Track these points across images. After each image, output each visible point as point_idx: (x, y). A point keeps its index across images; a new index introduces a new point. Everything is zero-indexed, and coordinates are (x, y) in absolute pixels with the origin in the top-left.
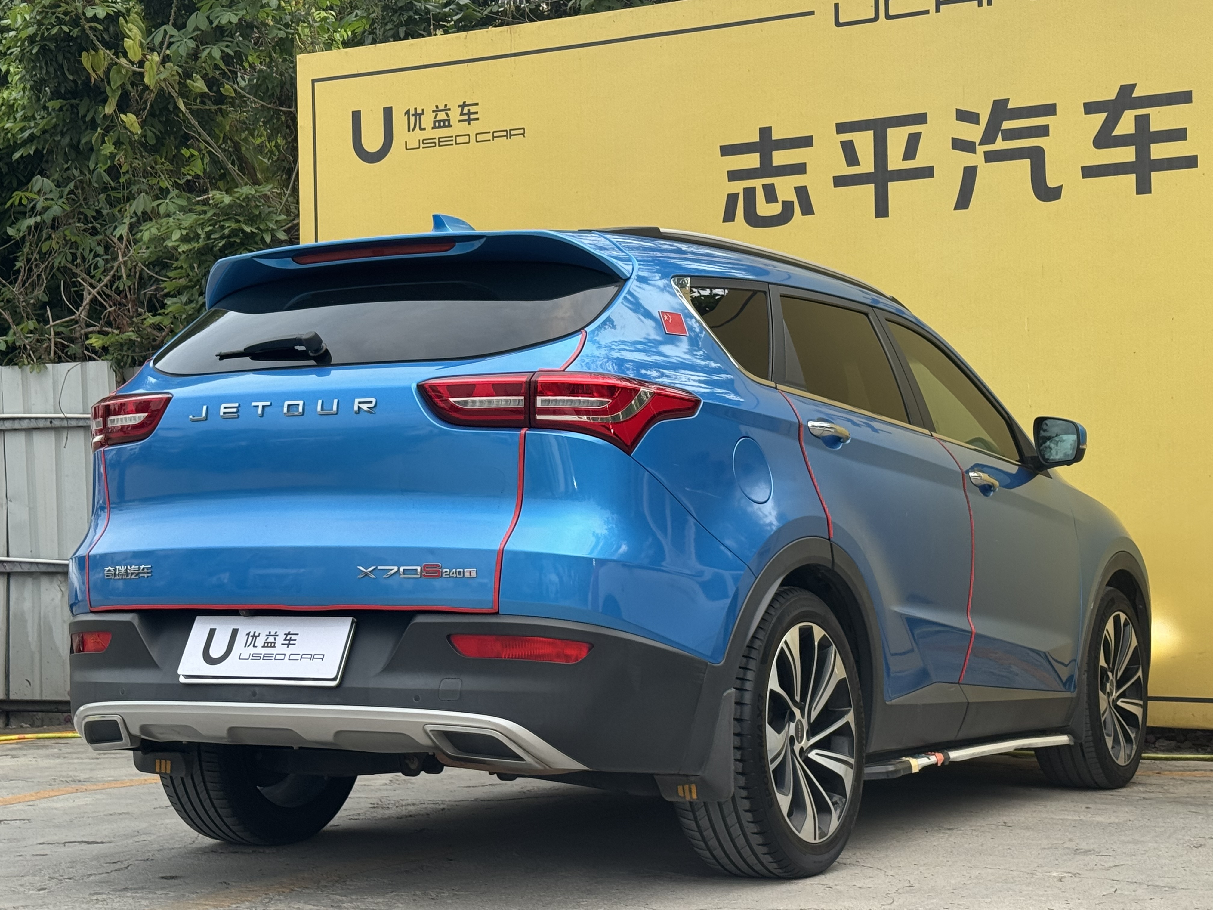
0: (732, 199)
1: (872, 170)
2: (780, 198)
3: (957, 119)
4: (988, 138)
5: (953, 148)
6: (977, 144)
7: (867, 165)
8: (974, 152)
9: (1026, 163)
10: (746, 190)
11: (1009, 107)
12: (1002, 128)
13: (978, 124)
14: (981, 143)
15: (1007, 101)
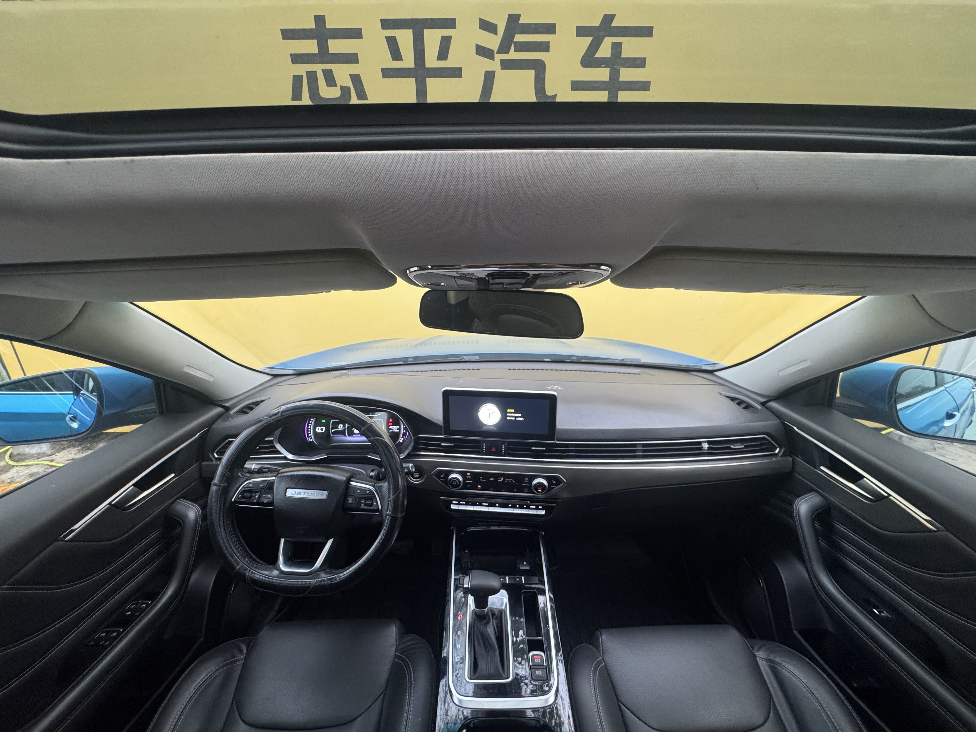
0: (297, 80)
1: (412, 65)
2: (339, 83)
3: (480, 28)
4: (504, 48)
5: (478, 53)
6: (495, 52)
7: (408, 61)
8: (492, 58)
9: (531, 74)
10: (308, 73)
11: (520, 22)
12: (515, 40)
13: (496, 34)
14: (497, 53)
15: (519, 16)
